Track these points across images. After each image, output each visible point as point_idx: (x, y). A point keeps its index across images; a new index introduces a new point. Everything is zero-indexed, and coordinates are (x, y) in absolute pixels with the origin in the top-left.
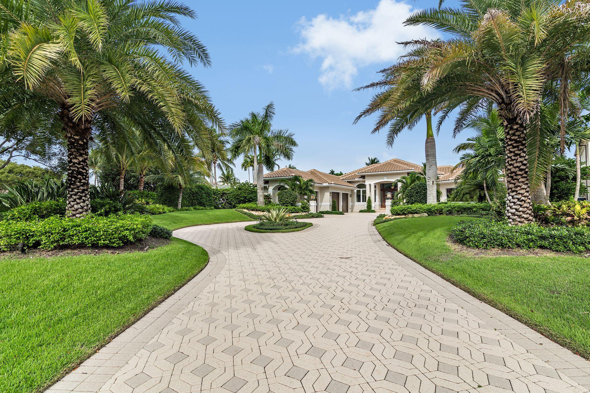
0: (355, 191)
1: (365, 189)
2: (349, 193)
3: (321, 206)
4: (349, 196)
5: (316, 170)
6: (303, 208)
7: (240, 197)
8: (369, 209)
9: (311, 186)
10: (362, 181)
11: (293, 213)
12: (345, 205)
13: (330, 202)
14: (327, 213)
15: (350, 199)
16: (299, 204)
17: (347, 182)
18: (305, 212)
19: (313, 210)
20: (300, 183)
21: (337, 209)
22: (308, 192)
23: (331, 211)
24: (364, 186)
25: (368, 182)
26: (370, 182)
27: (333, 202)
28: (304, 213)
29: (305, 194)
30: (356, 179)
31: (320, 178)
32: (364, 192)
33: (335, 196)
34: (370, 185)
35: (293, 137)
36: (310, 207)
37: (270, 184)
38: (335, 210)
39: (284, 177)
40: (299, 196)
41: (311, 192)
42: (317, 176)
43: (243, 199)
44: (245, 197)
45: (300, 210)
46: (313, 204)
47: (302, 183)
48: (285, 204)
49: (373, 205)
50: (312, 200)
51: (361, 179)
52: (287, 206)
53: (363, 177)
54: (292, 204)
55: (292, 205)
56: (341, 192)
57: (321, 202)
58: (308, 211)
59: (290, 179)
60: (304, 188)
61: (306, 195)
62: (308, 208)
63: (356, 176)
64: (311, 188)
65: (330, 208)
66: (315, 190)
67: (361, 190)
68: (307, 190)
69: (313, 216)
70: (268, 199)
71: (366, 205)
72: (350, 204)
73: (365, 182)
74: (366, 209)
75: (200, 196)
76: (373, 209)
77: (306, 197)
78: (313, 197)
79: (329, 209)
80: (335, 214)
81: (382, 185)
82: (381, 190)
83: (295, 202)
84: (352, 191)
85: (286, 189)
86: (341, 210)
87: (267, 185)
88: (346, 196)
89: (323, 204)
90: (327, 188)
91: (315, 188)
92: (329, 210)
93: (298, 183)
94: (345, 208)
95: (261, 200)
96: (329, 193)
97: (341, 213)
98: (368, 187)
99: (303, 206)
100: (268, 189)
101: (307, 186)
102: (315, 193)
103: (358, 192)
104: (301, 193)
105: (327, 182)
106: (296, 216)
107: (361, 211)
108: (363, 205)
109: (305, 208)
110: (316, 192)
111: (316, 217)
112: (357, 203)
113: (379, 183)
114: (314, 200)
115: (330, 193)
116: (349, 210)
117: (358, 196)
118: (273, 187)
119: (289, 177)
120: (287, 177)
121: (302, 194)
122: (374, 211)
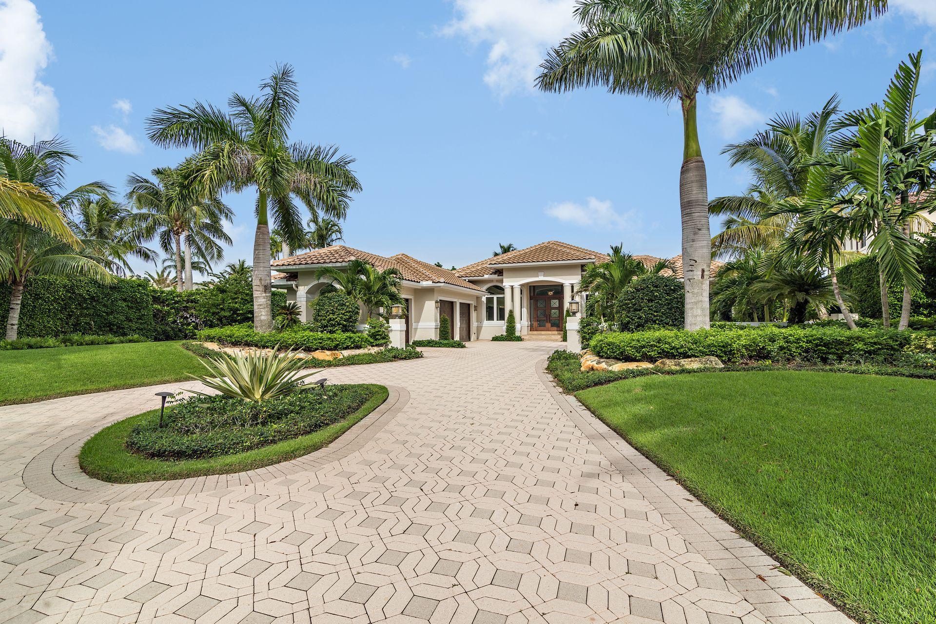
0: (484, 299)
1: (501, 296)
2: (473, 303)
3: (416, 329)
4: (472, 309)
5: (407, 257)
6: (374, 336)
7: (222, 309)
8: (511, 336)
9: (394, 284)
10: (497, 281)
11: (347, 348)
12: (465, 326)
13: (436, 321)
14: (430, 344)
15: (474, 315)
16: (365, 328)
17: (469, 281)
18: (377, 345)
19: (397, 340)
20: (368, 277)
21: (450, 337)
22: (385, 299)
23: (437, 339)
24: (500, 290)
25: (507, 283)
26: (512, 283)
27: (443, 321)
28: (376, 349)
29: (379, 304)
30: (486, 277)
31: (415, 272)
32: (501, 302)
33: (446, 308)
34: (512, 287)
35: (350, 167)
36: (390, 335)
37: (300, 281)
38: (445, 338)
39: (330, 265)
40: (363, 310)
41: (394, 298)
42: (409, 267)
43: (227, 314)
44: (235, 311)
45: (366, 341)
46: (396, 326)
47: (372, 278)
48: (326, 326)
49: (518, 326)
50: (395, 317)
51: (495, 277)
52: (331, 332)
53: (499, 272)
54: (344, 326)
55: (345, 329)
56: (458, 301)
57: (418, 321)
58: (386, 344)
59: (343, 270)
60: (376, 288)
61: (382, 304)
62: (385, 337)
63: (484, 270)
64: (394, 289)
65: (436, 334)
66: (403, 296)
67: (495, 297)
68: (382, 294)
69: (396, 356)
70: (291, 314)
71: (505, 327)
72: (474, 324)
73: (502, 281)
74: (505, 334)
75: (105, 306)
76: (517, 334)
77: (382, 310)
78: (397, 310)
79: (433, 335)
80: (446, 346)
81: (532, 288)
82: (531, 298)
83: (355, 321)
84: (478, 298)
85: (336, 290)
86: (457, 338)
87: (293, 283)
88: (466, 309)
89: (421, 324)
90: (429, 291)
91: (402, 291)
92: (433, 339)
93: (363, 277)
94: (465, 333)
95: (263, 318)
96: (434, 302)
97: (460, 345)
98: (508, 292)
99: (373, 331)
100: (295, 292)
101: (385, 286)
102: (403, 302)
103: (490, 301)
104: (368, 301)
105: (430, 279)
106: (353, 357)
107: (495, 339)
108: (498, 327)
109: (379, 337)
110: (407, 300)
111: (405, 359)
112: (486, 323)
113: (528, 284)
114: (400, 317)
115: (437, 302)
116: (473, 337)
117: (490, 310)
118: (307, 288)
119: (344, 264)
120: (338, 265)
121: (373, 304)
122: (519, 339)
